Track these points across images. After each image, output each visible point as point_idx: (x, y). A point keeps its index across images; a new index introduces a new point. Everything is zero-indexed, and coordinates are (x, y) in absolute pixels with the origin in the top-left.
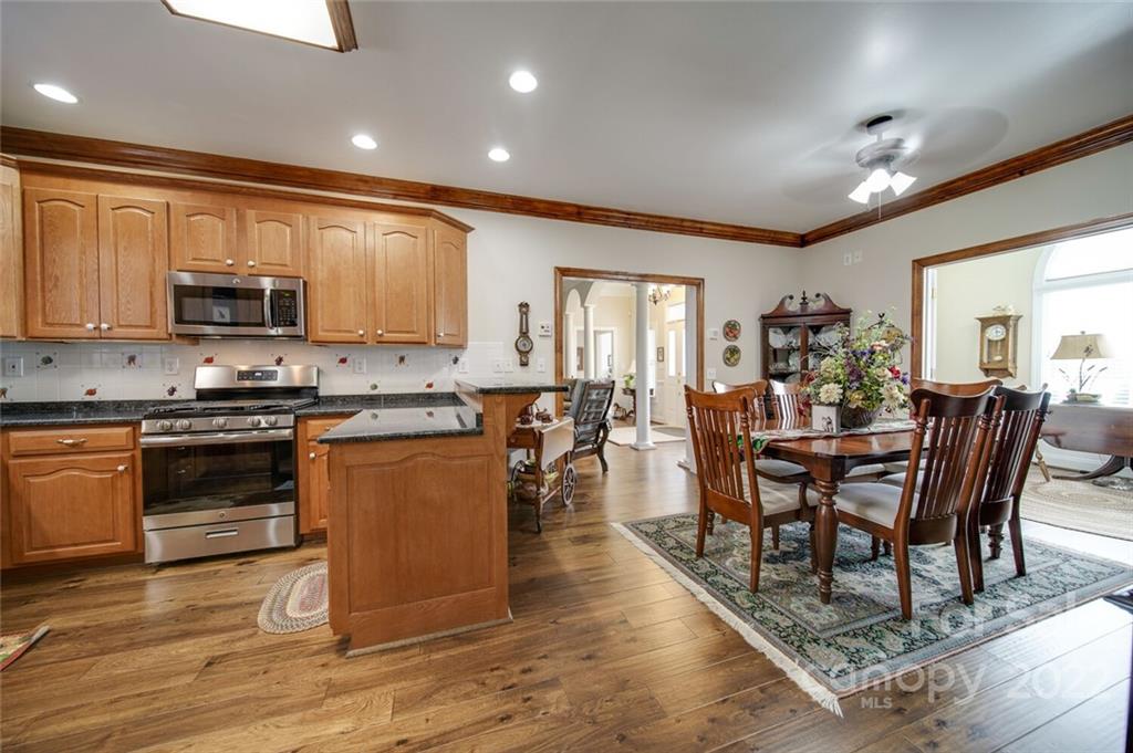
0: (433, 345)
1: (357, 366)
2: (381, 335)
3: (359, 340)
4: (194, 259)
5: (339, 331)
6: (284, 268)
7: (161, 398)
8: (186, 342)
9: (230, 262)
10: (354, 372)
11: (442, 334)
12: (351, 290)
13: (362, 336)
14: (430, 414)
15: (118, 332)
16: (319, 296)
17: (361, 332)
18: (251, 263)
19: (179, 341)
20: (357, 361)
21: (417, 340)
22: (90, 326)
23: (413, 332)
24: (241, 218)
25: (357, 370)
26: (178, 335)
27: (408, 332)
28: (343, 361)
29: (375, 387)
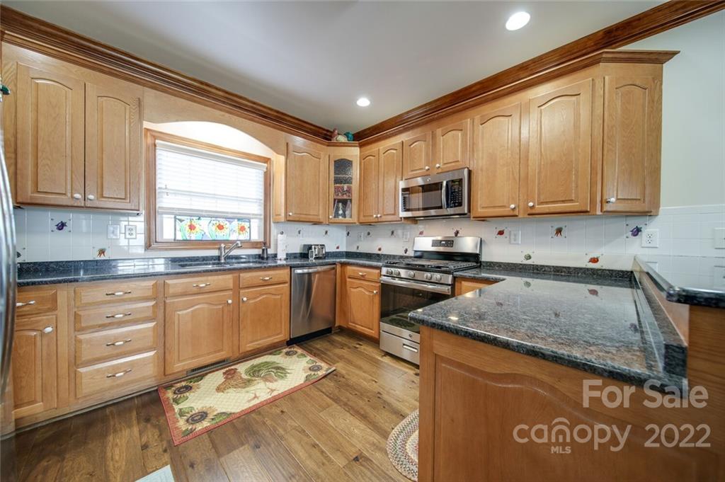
0: (599, 213)
1: (512, 237)
2: (533, 207)
3: (511, 213)
4: (412, 171)
5: (494, 207)
6: (457, 164)
7: (401, 254)
8: (409, 222)
9: (427, 168)
10: (510, 242)
11: (613, 200)
12: (505, 169)
13: (514, 209)
14: (594, 292)
15: (384, 218)
16: (479, 179)
17: (513, 206)
18: (438, 165)
19: (406, 222)
20: (512, 233)
21: (576, 209)
22: (375, 216)
23: (571, 201)
24: (434, 137)
25: (513, 242)
26: (405, 218)
27: (563, 201)
28: (501, 233)
29: (529, 257)
